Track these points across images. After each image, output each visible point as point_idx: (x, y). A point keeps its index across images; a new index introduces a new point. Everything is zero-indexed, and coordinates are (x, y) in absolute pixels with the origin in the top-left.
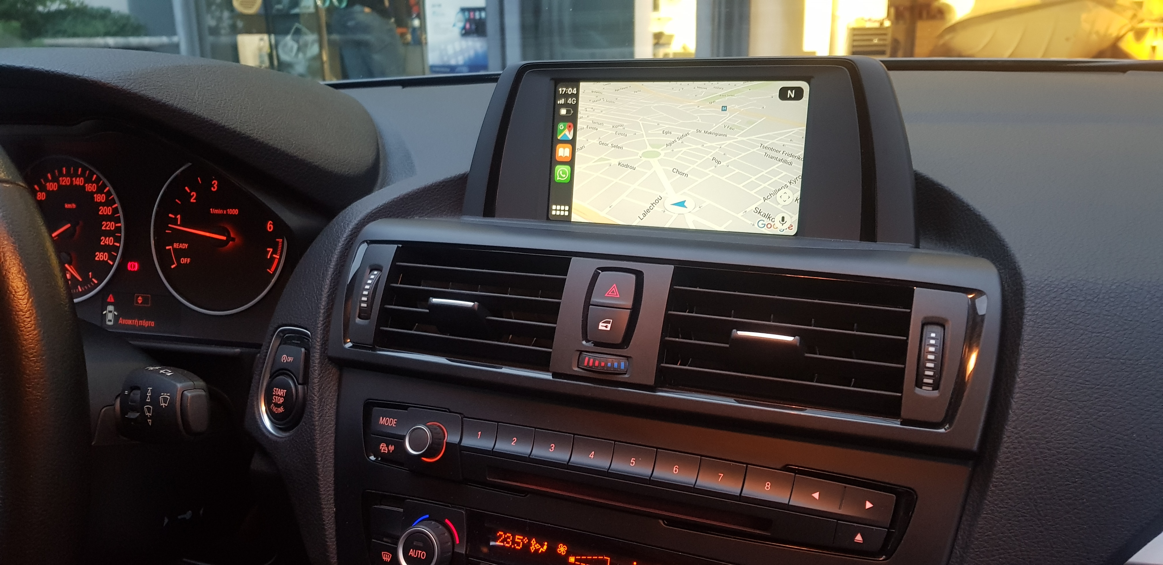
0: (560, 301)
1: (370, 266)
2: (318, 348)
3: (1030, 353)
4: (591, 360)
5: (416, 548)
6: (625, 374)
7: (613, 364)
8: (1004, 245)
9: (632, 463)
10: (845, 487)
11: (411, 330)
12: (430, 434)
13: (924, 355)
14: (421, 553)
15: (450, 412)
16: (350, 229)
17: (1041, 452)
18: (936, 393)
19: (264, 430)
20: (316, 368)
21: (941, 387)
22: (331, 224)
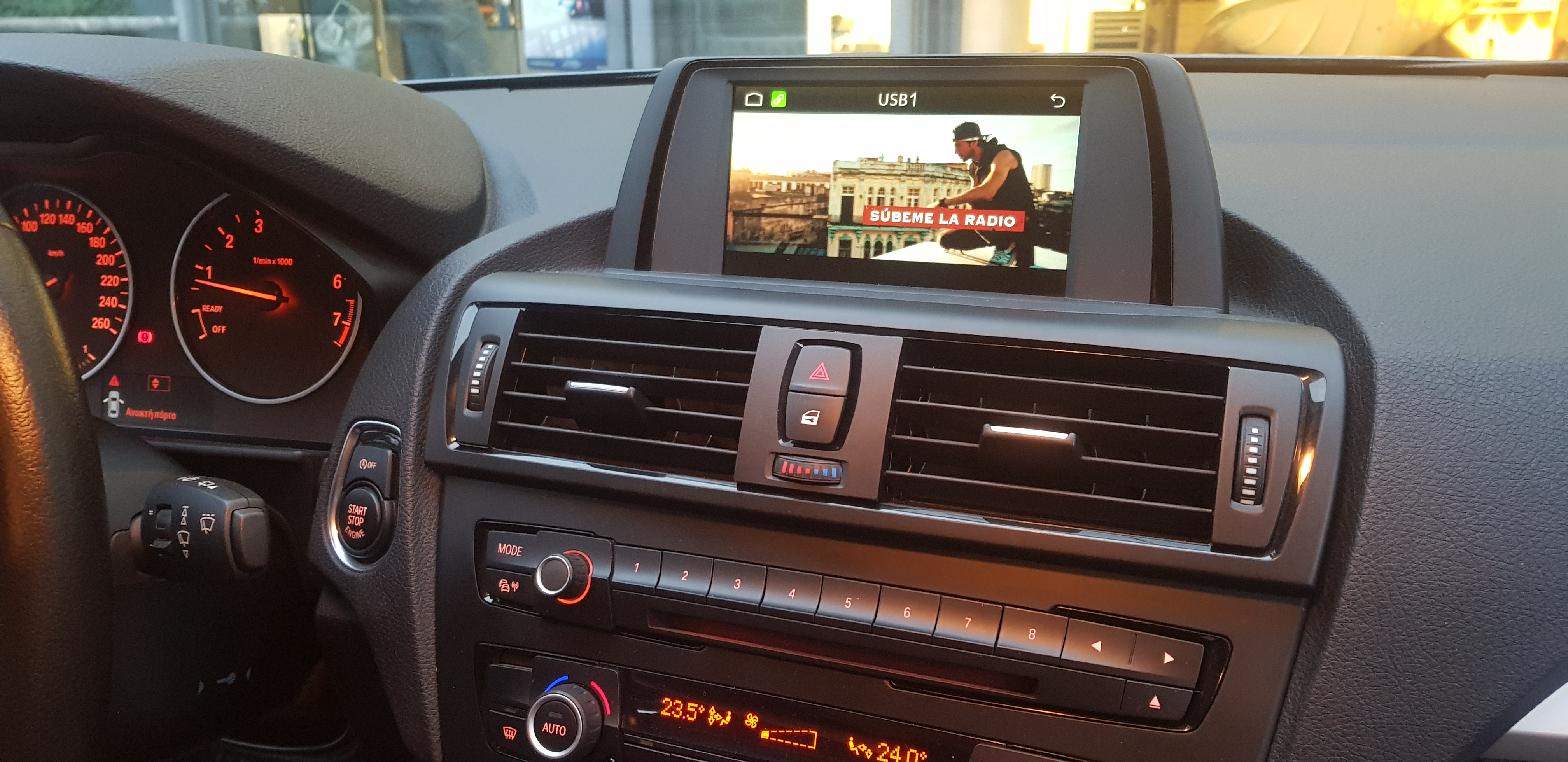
0: (747, 385)
1: (483, 338)
2: (411, 449)
3: (1384, 454)
4: (792, 466)
5: (552, 721)
6: (838, 484)
7: (821, 472)
8: (1346, 310)
9: (848, 604)
10: (1136, 634)
11: (539, 424)
12: (570, 565)
13: (1243, 459)
14: (559, 728)
15: (596, 536)
16: (452, 287)
17: (1399, 587)
18: (1259, 509)
19: (336, 562)
20: (409, 477)
21: (1266, 500)
22: (425, 279)
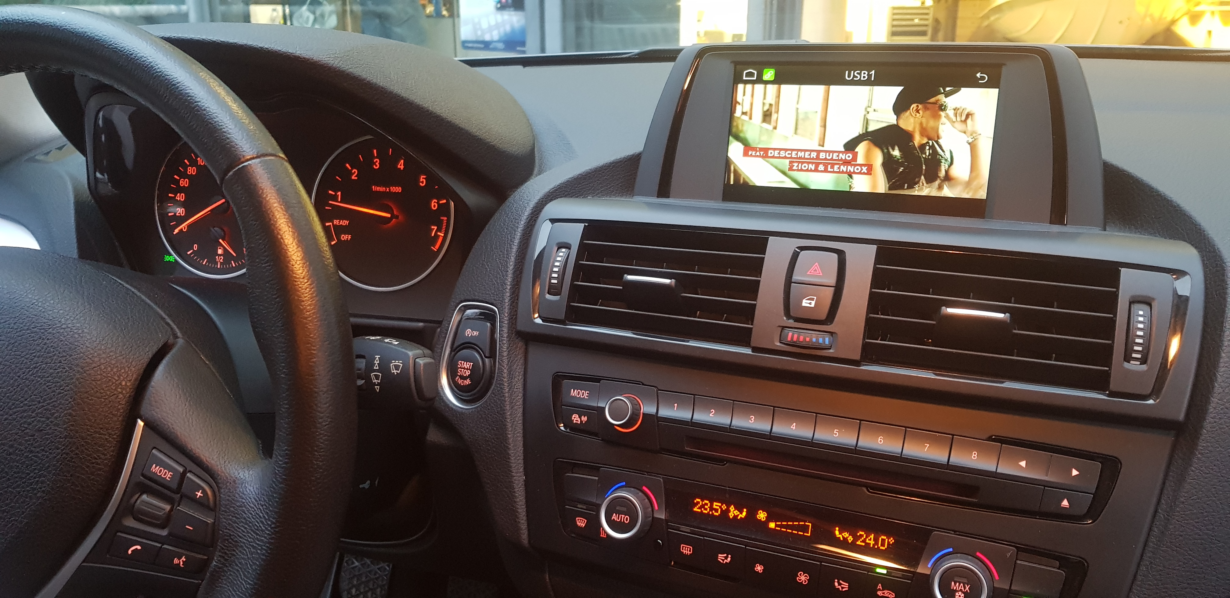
0: (759, 279)
1: (558, 244)
2: (506, 322)
4: (796, 336)
5: (619, 513)
6: (830, 349)
7: (817, 340)
8: (1200, 229)
9: (836, 434)
10: (1052, 456)
12: (630, 404)
13: (1131, 333)
14: (624, 517)
15: (645, 385)
16: (531, 208)
18: (1144, 367)
19: (447, 402)
20: (505, 342)
21: (1149, 362)
